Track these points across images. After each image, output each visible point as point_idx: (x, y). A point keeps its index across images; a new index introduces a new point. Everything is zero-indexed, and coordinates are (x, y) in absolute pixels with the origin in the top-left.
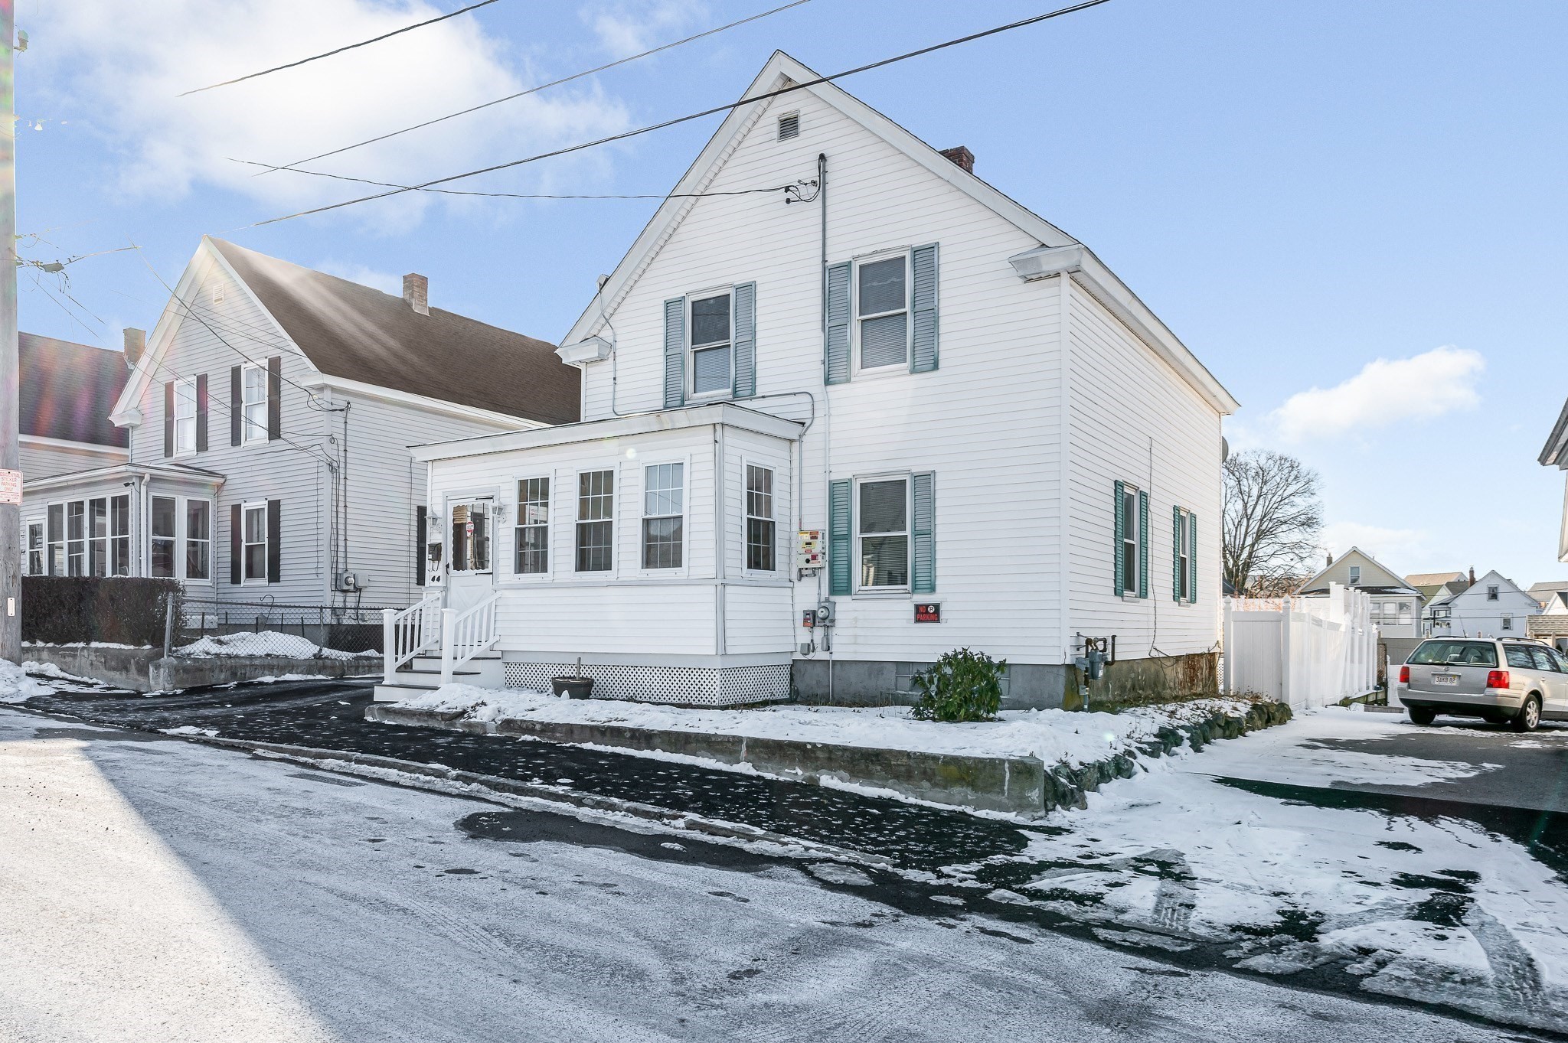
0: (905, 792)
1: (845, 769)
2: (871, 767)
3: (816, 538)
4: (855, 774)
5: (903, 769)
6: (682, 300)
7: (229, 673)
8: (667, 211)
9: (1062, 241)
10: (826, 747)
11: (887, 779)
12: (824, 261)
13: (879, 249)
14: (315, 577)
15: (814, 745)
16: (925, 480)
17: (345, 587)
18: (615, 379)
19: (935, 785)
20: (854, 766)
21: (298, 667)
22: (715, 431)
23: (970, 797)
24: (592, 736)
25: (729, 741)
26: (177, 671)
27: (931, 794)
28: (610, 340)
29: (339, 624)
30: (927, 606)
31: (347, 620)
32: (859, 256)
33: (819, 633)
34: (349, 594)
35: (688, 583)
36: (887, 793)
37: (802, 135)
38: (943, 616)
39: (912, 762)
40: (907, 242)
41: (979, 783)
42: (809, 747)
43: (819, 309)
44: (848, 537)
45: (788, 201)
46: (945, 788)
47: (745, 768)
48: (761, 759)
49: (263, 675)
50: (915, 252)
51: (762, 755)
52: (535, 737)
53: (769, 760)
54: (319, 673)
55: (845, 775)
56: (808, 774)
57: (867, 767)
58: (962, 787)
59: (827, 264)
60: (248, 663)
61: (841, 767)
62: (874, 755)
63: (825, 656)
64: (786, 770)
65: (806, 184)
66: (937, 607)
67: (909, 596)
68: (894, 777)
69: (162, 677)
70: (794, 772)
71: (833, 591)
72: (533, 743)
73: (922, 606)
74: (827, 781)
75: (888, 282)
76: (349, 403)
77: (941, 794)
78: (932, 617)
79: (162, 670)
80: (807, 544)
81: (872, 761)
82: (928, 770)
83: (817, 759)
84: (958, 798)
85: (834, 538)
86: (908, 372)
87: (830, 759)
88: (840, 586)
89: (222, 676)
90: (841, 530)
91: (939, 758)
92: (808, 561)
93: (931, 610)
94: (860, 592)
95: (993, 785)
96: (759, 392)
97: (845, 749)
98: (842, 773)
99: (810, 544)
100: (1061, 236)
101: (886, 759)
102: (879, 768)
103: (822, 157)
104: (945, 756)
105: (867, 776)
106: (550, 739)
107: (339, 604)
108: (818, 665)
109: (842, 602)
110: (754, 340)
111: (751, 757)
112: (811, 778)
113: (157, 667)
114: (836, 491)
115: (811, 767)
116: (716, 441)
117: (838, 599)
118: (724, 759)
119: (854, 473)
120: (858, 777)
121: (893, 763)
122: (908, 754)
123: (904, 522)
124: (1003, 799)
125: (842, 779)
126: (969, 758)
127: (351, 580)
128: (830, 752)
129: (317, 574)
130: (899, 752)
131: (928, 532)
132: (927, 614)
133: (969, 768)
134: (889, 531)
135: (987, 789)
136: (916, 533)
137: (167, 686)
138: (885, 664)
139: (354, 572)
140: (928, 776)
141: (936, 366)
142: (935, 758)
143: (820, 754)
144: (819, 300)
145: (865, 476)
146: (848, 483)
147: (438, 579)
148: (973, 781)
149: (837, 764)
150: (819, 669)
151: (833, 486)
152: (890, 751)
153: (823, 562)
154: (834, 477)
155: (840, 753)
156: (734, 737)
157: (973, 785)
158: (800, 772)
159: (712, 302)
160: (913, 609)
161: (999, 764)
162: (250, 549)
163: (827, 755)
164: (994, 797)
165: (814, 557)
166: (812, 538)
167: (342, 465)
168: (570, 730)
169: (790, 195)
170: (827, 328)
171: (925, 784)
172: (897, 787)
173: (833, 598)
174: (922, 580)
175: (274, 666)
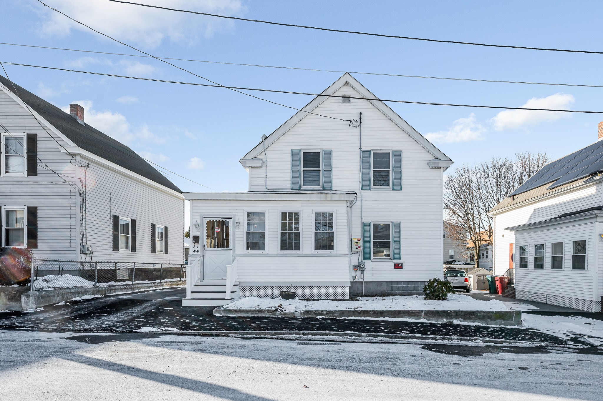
0: (482, 323)
1: (462, 318)
2: (471, 316)
3: (360, 241)
4: (465, 319)
5: (482, 316)
6: (299, 151)
7: (61, 297)
8: (297, 117)
9: (446, 159)
10: (455, 312)
11: (476, 320)
12: (360, 148)
13: (381, 149)
14: (69, 247)
15: (451, 311)
16: (397, 225)
17: (87, 252)
18: (266, 175)
19: (492, 320)
20: (465, 317)
21: (89, 291)
22: (347, 203)
23: (502, 323)
24: (354, 314)
25: (417, 312)
26: (39, 298)
27: (490, 323)
28: (264, 160)
29: (84, 270)
30: (398, 264)
31: (87, 268)
32: (373, 149)
33: (359, 272)
34: (88, 255)
35: (336, 256)
36: (476, 324)
37: (352, 104)
38: (404, 267)
39: (485, 314)
40: (391, 148)
41: (506, 318)
42: (449, 312)
43: (359, 164)
44: (370, 241)
45: (349, 125)
46: (495, 320)
47: (424, 320)
48: (430, 317)
49: (75, 297)
50: (394, 152)
51: (430, 316)
52: (323, 316)
53: (433, 317)
54: (97, 294)
55: (462, 320)
56: (448, 321)
57: (470, 316)
58: (500, 320)
59: (361, 150)
60: (69, 291)
61: (460, 317)
62: (472, 313)
63: (361, 280)
64: (440, 320)
65: (355, 121)
66: (402, 264)
67: (392, 260)
68: (479, 319)
69: (31, 302)
70: (443, 320)
71: (364, 258)
72: (323, 319)
73: (397, 264)
74: (456, 322)
75: (383, 160)
76: (88, 164)
77: (493, 322)
78: (400, 267)
79: (31, 298)
80: (356, 243)
81: (471, 315)
82: (490, 316)
83: (452, 315)
84: (499, 323)
85: (364, 241)
86: (392, 189)
87: (457, 315)
88: (366, 257)
89: (58, 299)
90: (367, 238)
91: (494, 312)
92: (357, 248)
93: (400, 265)
94: (373, 259)
95: (510, 318)
96: (334, 189)
97: (462, 312)
98: (461, 319)
99: (357, 243)
100: (445, 157)
101: (476, 314)
102: (474, 316)
103: (361, 114)
104: (496, 311)
105: (470, 319)
106: (332, 316)
107: (83, 260)
108: (357, 283)
109: (367, 263)
110: (331, 171)
111: (426, 317)
112: (450, 322)
113: (28, 297)
114: (365, 225)
115: (449, 318)
116: (348, 206)
117: (366, 261)
118: (415, 318)
119: (372, 220)
120: (466, 320)
121: (479, 315)
122: (484, 312)
123: (389, 237)
124: (513, 322)
125: (461, 321)
126: (503, 311)
127: (90, 249)
128: (457, 313)
129: (70, 245)
130: (481, 311)
131: (399, 241)
132: (397, 266)
133: (503, 314)
134: (384, 240)
135: (508, 320)
136: (394, 241)
137: (33, 306)
138: (383, 282)
139: (90, 244)
140: (489, 317)
141: (401, 189)
142: (492, 312)
143: (453, 314)
144: (359, 161)
145: (376, 221)
146: (370, 223)
147: (198, 251)
148: (504, 318)
149: (459, 317)
150: (358, 285)
151: (364, 224)
152: (478, 311)
153: (361, 249)
154: (364, 221)
155: (460, 313)
156: (419, 310)
157: (504, 319)
158: (445, 320)
159: (312, 154)
160: (393, 265)
161: (512, 312)
162: (7, 231)
163: (455, 314)
164: (510, 322)
165: (359, 247)
166: (358, 241)
167: (84, 193)
168: (342, 313)
169: (351, 124)
170: (362, 171)
171: (489, 320)
172: (479, 322)
173: (364, 261)
174: (397, 255)
175: (80, 292)
